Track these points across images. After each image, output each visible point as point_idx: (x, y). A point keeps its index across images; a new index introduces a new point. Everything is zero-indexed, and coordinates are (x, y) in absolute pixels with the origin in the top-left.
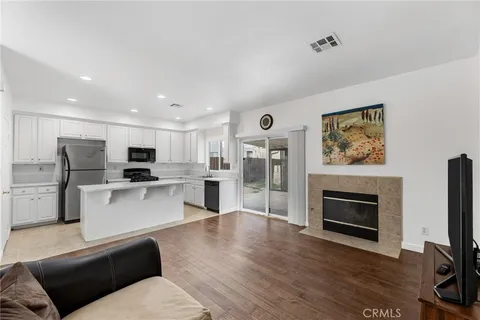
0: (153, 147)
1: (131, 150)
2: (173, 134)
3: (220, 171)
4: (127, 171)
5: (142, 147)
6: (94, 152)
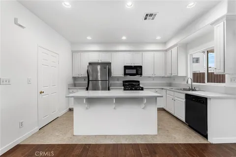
0: (141, 65)
1: (126, 68)
2: (157, 54)
3: (206, 84)
4: (124, 82)
5: (133, 65)
6: (101, 69)
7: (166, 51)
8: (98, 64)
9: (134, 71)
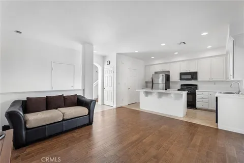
0: (196, 71)
4: (182, 85)
5: (188, 72)
7: (226, 55)
8: (161, 73)
9: (189, 77)
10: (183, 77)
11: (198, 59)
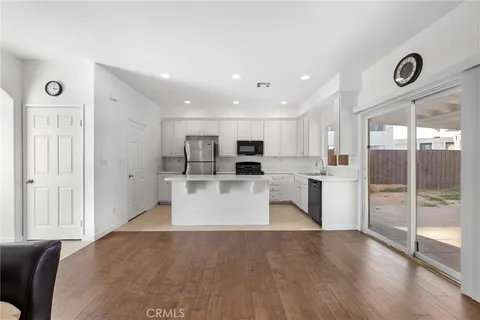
0: (261, 139)
1: (240, 144)
2: (283, 123)
3: (338, 166)
4: (238, 164)
5: (250, 139)
6: (203, 146)
7: (298, 119)
8: (199, 138)
9: (252, 149)
10: (243, 149)
11: (264, 120)
